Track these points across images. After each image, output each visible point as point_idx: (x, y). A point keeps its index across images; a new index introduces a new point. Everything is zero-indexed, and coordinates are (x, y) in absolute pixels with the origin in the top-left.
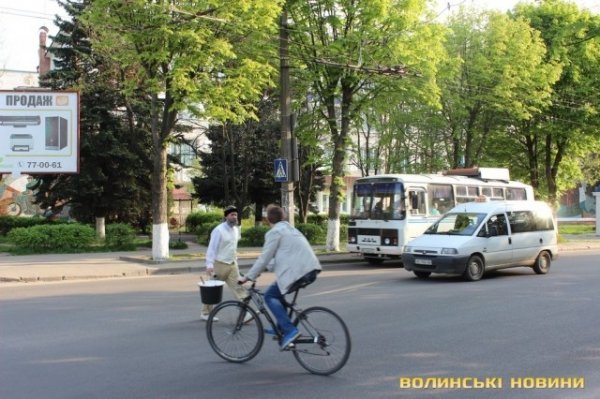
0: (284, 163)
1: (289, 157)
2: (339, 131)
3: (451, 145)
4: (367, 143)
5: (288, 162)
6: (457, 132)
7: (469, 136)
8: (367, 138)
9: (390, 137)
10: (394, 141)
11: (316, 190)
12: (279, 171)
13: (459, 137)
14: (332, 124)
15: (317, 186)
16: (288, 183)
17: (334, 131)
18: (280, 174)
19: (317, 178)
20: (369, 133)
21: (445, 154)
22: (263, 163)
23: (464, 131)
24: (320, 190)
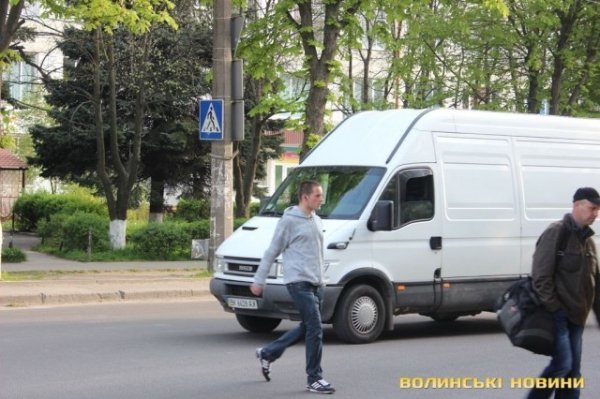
0: (218, 106)
1: (228, 96)
2: (319, 50)
3: (524, 78)
4: (366, 70)
5: (226, 104)
6: (535, 56)
7: (559, 64)
8: (366, 62)
9: (410, 61)
10: (417, 69)
11: (266, 156)
12: (207, 121)
13: (538, 65)
14: (307, 36)
15: (269, 150)
16: (223, 143)
17: (310, 50)
18: (209, 126)
19: (267, 133)
20: (369, 51)
21: (512, 95)
22: (169, 103)
23: (549, 54)
24: (274, 156)
